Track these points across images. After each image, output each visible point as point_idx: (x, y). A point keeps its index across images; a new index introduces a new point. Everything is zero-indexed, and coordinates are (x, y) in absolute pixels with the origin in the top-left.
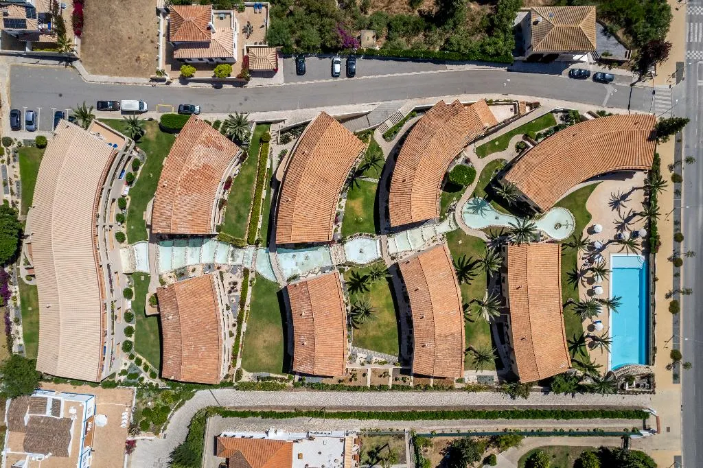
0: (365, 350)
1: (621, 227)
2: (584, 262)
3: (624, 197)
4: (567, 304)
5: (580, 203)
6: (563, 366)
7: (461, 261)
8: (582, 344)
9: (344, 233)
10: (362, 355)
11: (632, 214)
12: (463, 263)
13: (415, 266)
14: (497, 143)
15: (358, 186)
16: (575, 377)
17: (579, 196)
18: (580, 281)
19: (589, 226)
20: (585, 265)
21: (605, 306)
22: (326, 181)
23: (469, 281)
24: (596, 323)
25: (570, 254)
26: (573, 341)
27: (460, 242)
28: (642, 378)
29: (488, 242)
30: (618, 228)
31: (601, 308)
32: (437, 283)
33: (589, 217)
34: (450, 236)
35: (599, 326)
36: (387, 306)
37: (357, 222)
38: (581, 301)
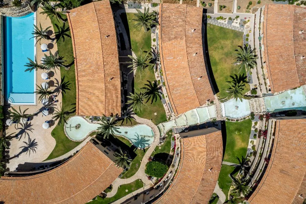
0: (233, 29)
1: (27, 126)
2: (57, 98)
3: (25, 150)
4: (70, 65)
5: (60, 145)
6: (74, 14)
7: (155, 99)
8: (57, 34)
9: (249, 122)
10: (236, 24)
11: (19, 136)
12: (153, 98)
13: (202, 97)
14: (127, 191)
15: (238, 159)
16: (63, 7)
17: (62, 150)
18: (60, 84)
19: (53, 127)
20: (56, 96)
21: (39, 64)
22: (282, 171)
23: (148, 83)
24: (47, 50)
25: (68, 105)
26: (65, 36)
27: (156, 114)
28: (7, 4)
29: (133, 114)
30: (30, 125)
31: (42, 62)
32: (183, 83)
33: (53, 134)
34: (163, 119)
35: (44, 47)
36: (216, 64)
37: (239, 130)
38: (59, 68)
